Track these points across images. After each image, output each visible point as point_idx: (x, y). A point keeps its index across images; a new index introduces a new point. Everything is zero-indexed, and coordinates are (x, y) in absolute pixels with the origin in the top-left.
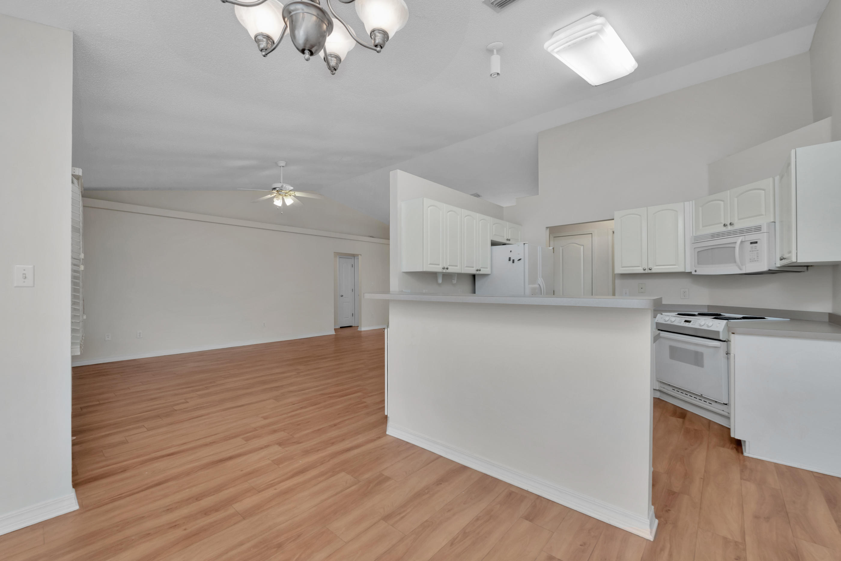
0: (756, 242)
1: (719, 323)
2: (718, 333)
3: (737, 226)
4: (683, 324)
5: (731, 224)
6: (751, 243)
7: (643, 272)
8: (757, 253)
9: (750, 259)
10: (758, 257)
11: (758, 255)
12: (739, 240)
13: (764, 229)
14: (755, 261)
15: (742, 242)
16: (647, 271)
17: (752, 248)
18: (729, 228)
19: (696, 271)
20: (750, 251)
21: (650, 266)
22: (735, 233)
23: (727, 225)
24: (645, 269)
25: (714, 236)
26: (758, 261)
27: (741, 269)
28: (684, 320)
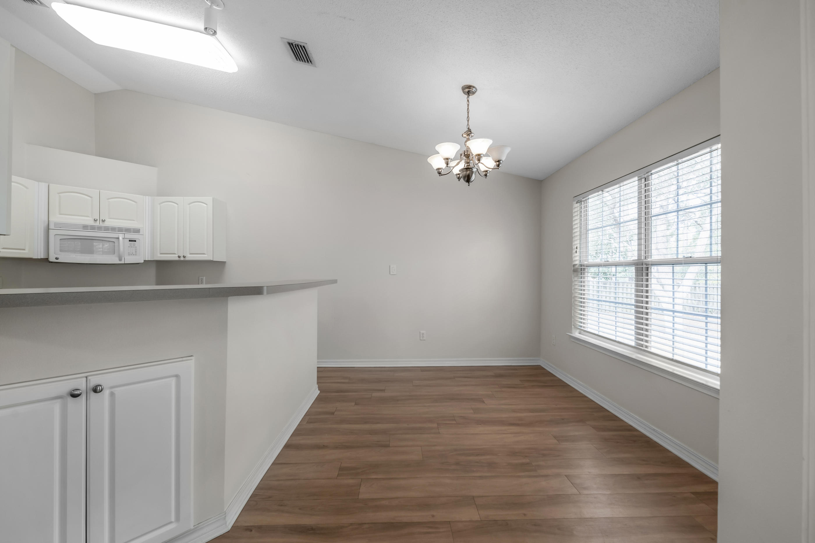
0: (135, 241)
3: (111, 225)
6: (130, 241)
8: (136, 249)
9: (129, 253)
10: (136, 252)
13: (143, 232)
14: (134, 255)
17: (131, 244)
18: (102, 223)
19: (57, 258)
20: (129, 247)
25: (85, 227)
26: (136, 255)
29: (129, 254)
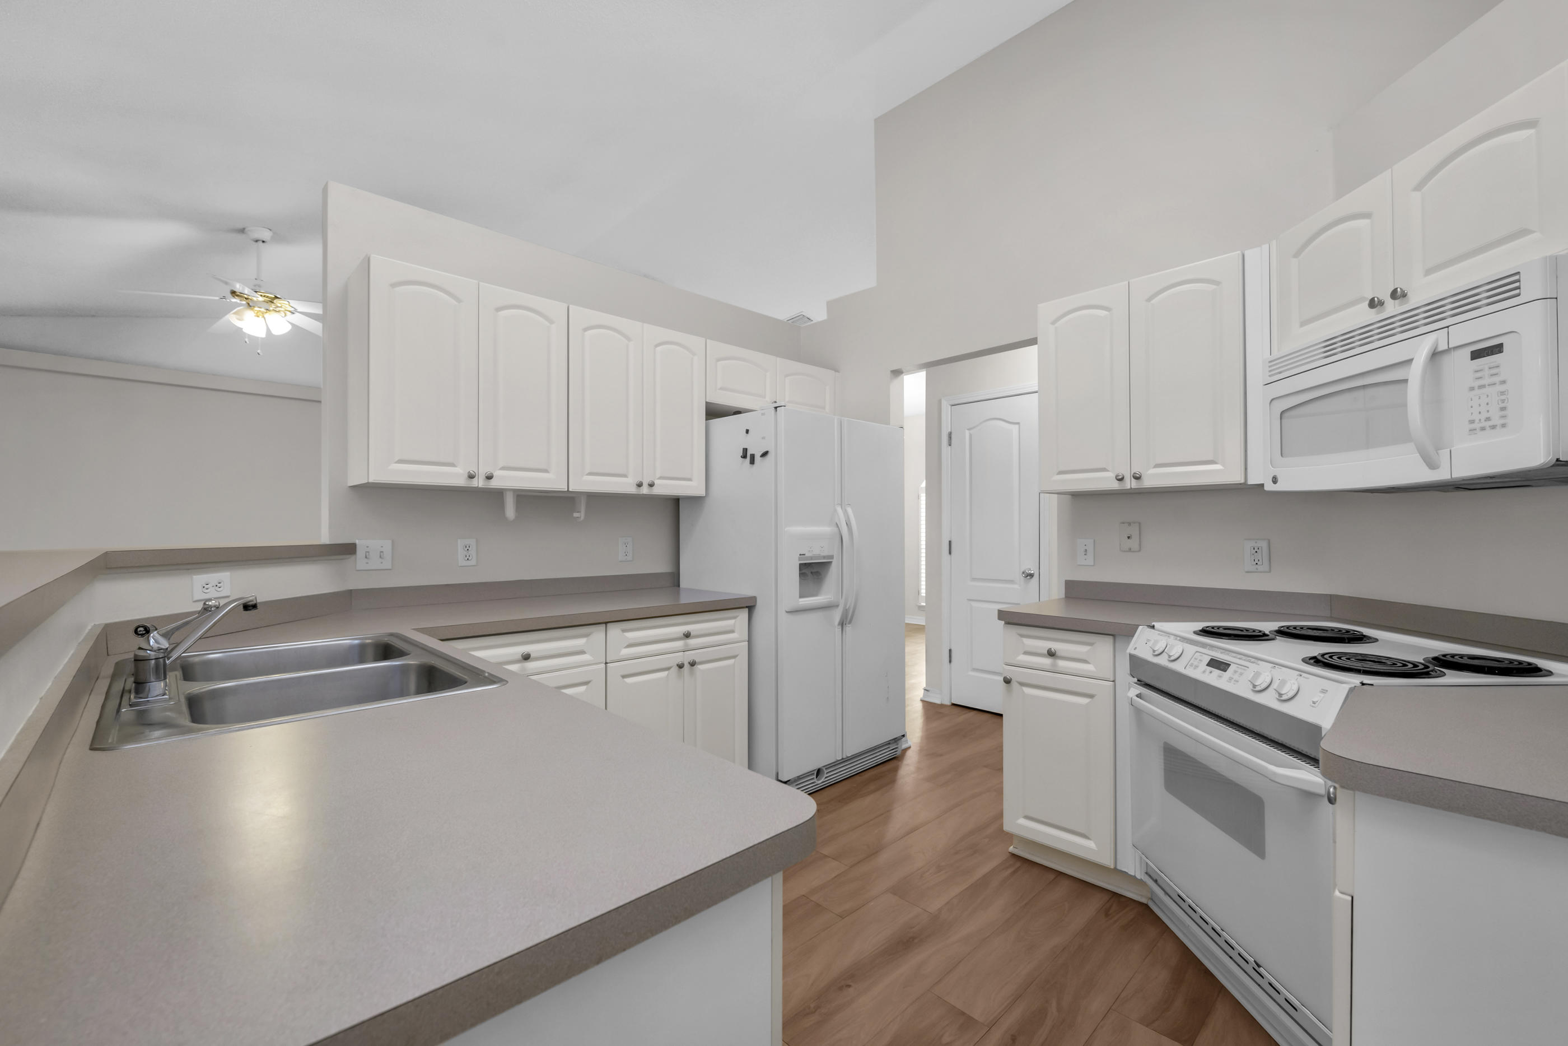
0: (1498, 349)
1: (1324, 691)
2: (1314, 731)
3: (1417, 298)
4: (1204, 672)
5: (1394, 295)
6: (1476, 355)
7: (1115, 485)
8: (1502, 393)
9: (1472, 422)
10: (1503, 409)
11: (1503, 401)
12: (1421, 350)
13: (1531, 287)
14: (1493, 427)
15: (1435, 355)
16: (1130, 484)
17: (1479, 375)
18: (1392, 308)
19: (1275, 480)
20: (1472, 389)
21: (1136, 469)
22: (1409, 322)
23: (1381, 303)
24: (1120, 477)
26: (1504, 426)
27: (1432, 465)
28: (1207, 659)
29: (1473, 426)
